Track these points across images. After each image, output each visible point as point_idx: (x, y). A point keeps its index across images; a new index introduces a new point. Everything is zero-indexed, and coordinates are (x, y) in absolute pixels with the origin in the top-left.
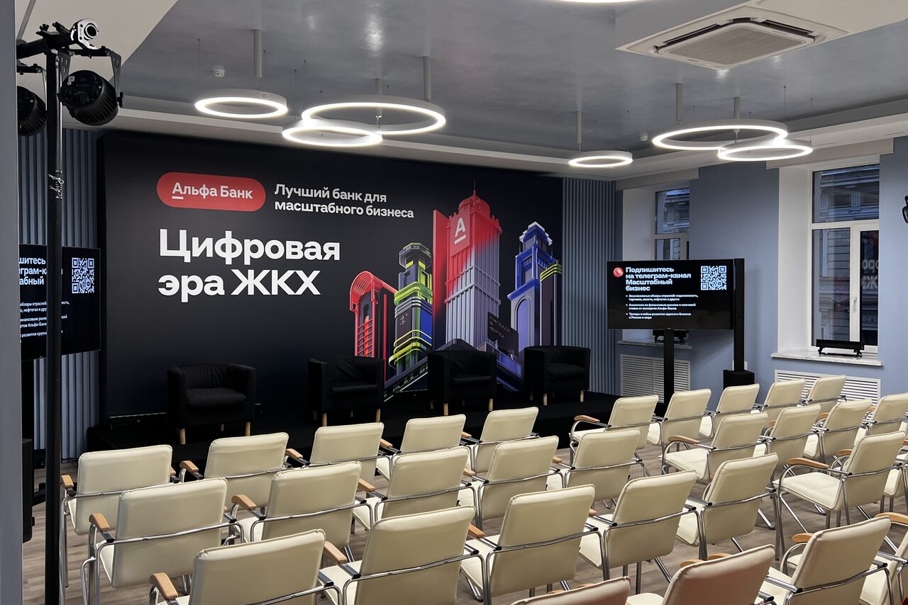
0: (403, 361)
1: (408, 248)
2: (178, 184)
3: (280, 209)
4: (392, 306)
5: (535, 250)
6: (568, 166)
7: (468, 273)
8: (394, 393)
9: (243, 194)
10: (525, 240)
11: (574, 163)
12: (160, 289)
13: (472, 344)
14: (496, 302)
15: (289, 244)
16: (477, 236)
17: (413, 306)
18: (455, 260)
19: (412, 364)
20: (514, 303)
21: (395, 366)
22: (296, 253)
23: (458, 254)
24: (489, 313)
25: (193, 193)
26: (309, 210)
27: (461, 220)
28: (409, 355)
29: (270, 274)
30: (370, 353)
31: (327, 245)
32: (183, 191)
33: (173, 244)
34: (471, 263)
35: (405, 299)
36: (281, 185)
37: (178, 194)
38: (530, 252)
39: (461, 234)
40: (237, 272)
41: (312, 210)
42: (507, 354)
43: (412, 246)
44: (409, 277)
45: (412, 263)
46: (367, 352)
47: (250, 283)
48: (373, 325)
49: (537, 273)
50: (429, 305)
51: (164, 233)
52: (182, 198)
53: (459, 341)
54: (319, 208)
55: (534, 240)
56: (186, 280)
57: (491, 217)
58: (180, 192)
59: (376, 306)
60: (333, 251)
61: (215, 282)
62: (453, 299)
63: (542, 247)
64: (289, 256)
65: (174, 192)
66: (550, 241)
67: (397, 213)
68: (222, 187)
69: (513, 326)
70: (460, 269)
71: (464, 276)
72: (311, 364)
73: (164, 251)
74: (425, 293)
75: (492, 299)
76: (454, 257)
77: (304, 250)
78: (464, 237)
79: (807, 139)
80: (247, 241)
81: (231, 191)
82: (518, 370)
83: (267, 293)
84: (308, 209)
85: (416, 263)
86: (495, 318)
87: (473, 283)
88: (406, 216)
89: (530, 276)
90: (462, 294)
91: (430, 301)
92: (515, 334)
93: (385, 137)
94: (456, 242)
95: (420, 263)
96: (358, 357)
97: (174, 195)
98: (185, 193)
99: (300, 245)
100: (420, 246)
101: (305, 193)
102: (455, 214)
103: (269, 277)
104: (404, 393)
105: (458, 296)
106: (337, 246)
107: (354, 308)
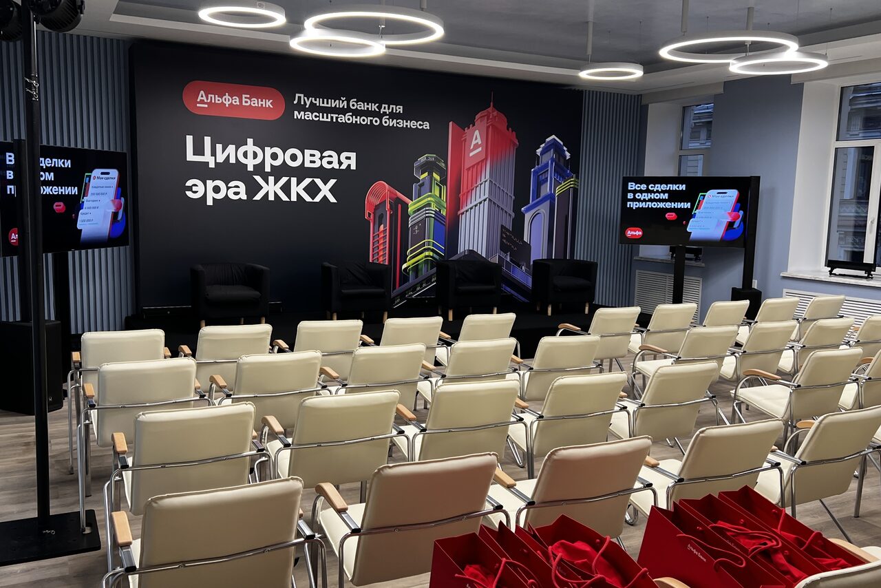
0: (416, 268)
1: (422, 159)
2: (202, 92)
3: (299, 118)
4: (406, 216)
5: (552, 164)
6: (578, 78)
7: (483, 186)
8: (406, 299)
9: (264, 103)
10: (542, 153)
11: (585, 75)
12: (187, 192)
13: (484, 255)
14: (510, 215)
15: (308, 152)
16: (493, 148)
17: (427, 217)
18: (470, 172)
19: (424, 272)
20: (528, 217)
21: (408, 273)
22: (314, 162)
23: (473, 166)
24: (502, 226)
25: (217, 102)
26: (327, 120)
27: (477, 133)
28: (422, 263)
29: (289, 181)
30: (384, 259)
31: (344, 155)
32: (207, 99)
33: (199, 150)
34: (486, 175)
35: (419, 210)
36: (300, 95)
37: (202, 102)
38: (546, 165)
39: (476, 146)
40: (258, 178)
41: (329, 120)
42: (519, 266)
43: (427, 158)
44: (423, 188)
45: (426, 174)
46: (381, 259)
47: (271, 189)
48: (388, 234)
49: (553, 187)
50: (442, 216)
51: (190, 139)
52: (206, 106)
53: (471, 252)
54: (337, 118)
55: (551, 154)
56: (211, 184)
57: (508, 129)
58: (205, 100)
59: (391, 215)
60: (350, 160)
61: (237, 187)
62: (467, 211)
63: (559, 161)
64: (308, 165)
65: (198, 100)
66: (568, 155)
67: (412, 124)
68: (244, 96)
69: (525, 239)
70: (474, 180)
71: (478, 188)
72: (324, 268)
73: (191, 157)
74: (438, 204)
75: (506, 212)
76: (468, 169)
77: (321, 158)
78: (480, 149)
79: (823, 52)
80: (267, 149)
81: (252, 100)
82: (529, 282)
83: (287, 199)
84: (325, 119)
85: (430, 175)
86: (508, 230)
87: (487, 196)
88: (421, 127)
89: (546, 189)
90: (476, 206)
91: (444, 213)
92: (527, 247)
93: (387, 47)
94: (471, 154)
95: (434, 175)
96: (373, 263)
97: (199, 103)
98: (209, 101)
99: (317, 153)
100: (435, 158)
101: (323, 103)
102: (471, 125)
103: (288, 184)
104: (416, 299)
105: (471, 208)
106: (353, 155)
107: (369, 216)
